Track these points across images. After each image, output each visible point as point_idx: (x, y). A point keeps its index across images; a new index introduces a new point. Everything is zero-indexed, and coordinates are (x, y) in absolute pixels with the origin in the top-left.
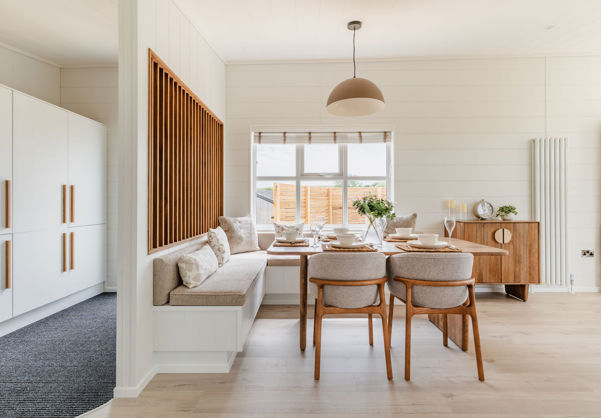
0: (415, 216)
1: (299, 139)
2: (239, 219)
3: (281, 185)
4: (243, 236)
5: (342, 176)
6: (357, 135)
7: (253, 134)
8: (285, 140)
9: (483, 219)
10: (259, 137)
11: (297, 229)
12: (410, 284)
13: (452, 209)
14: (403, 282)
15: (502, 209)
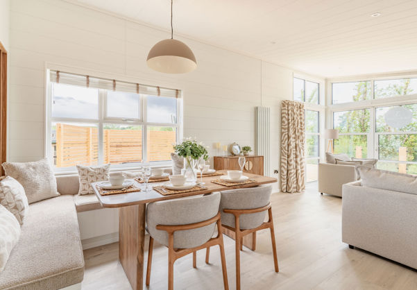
1: (102, 85)
2: (32, 163)
3: (64, 125)
4: (39, 182)
5: (142, 122)
6: (156, 89)
7: (48, 71)
8: (88, 83)
9: (235, 155)
10: (57, 76)
11: (104, 170)
12: (236, 213)
13: (219, 149)
14: (232, 213)
15: (244, 149)
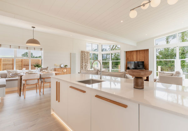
0: (48, 67)
5: (29, 58)
6: (34, 48)
8: (10, 47)
9: (62, 67)
14: (43, 78)
15: (65, 66)
